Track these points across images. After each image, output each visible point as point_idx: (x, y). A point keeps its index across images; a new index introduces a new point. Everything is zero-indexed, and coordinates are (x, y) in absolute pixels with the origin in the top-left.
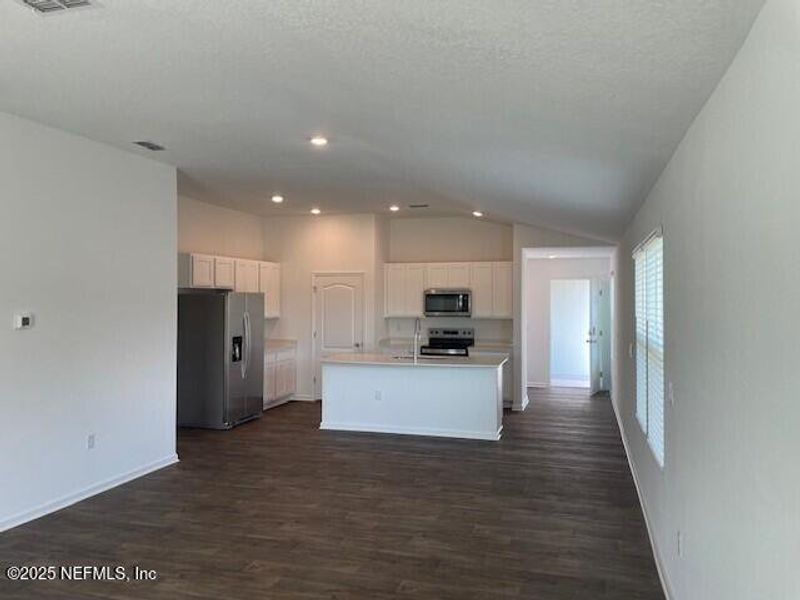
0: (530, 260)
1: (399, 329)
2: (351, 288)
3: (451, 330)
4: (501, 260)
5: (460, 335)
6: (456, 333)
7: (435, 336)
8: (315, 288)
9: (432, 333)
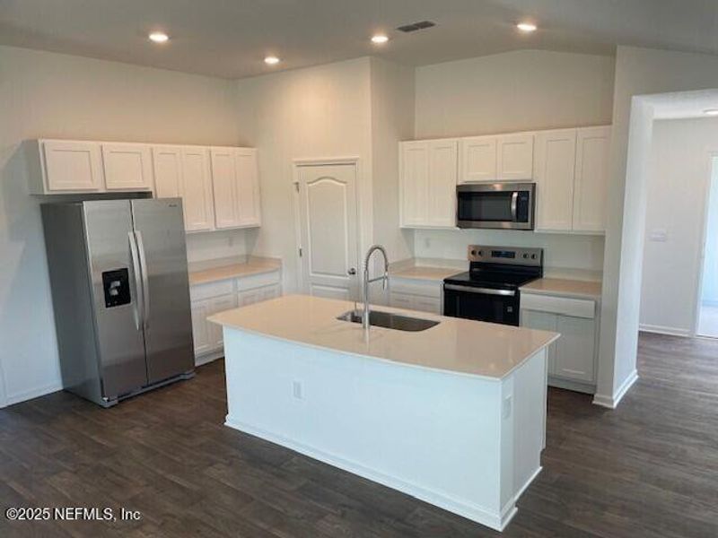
0: (658, 122)
1: (428, 245)
2: (342, 184)
3: (503, 251)
4: (587, 125)
5: (518, 260)
6: (511, 254)
7: (478, 259)
8: (297, 184)
9: (473, 253)
